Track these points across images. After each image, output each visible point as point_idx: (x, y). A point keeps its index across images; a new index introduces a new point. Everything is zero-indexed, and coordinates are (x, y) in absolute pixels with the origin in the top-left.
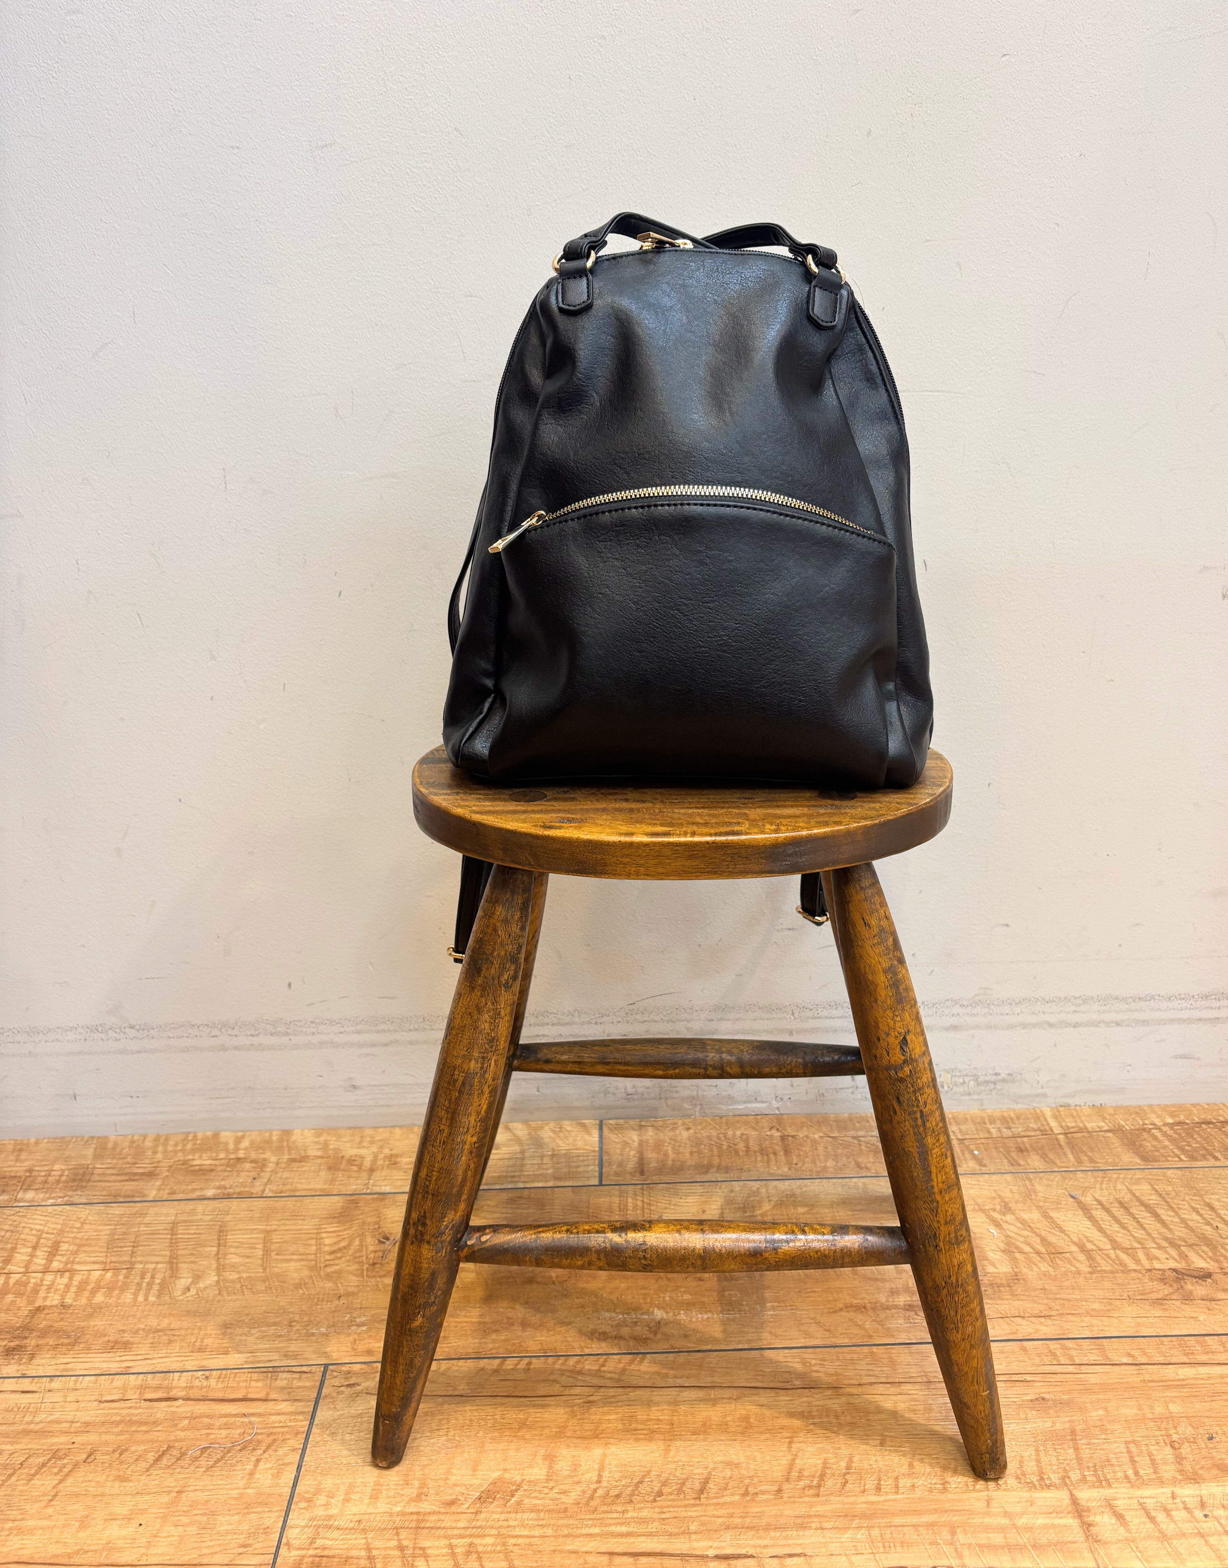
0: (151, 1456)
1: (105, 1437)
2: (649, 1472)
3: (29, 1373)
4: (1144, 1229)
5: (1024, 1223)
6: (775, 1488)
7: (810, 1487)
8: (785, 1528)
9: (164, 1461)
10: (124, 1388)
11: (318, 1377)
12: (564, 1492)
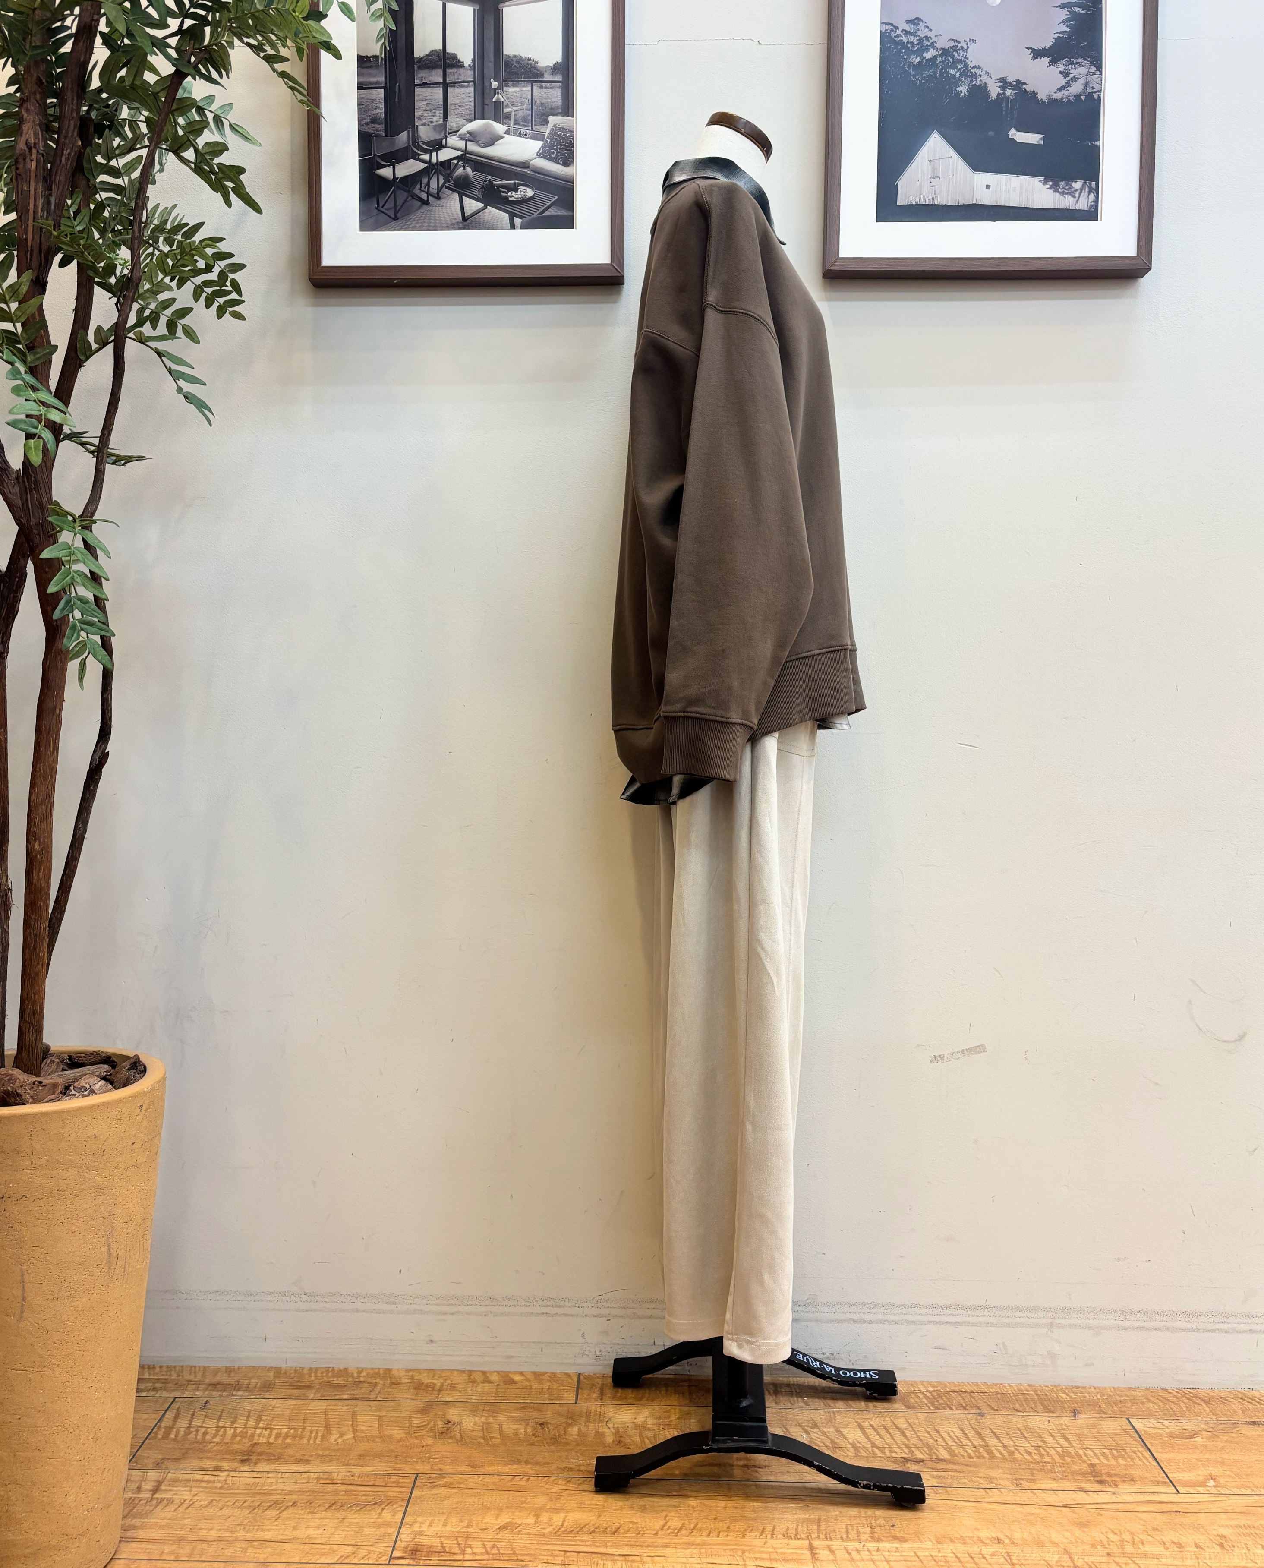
0: (327, 1505)
1: (300, 1497)
2: (589, 1524)
3: (255, 1470)
4: (894, 1439)
5: (824, 1433)
6: (655, 1532)
7: (673, 1533)
8: (656, 1547)
9: (334, 1507)
10: (308, 1478)
11: (413, 1478)
12: (544, 1528)
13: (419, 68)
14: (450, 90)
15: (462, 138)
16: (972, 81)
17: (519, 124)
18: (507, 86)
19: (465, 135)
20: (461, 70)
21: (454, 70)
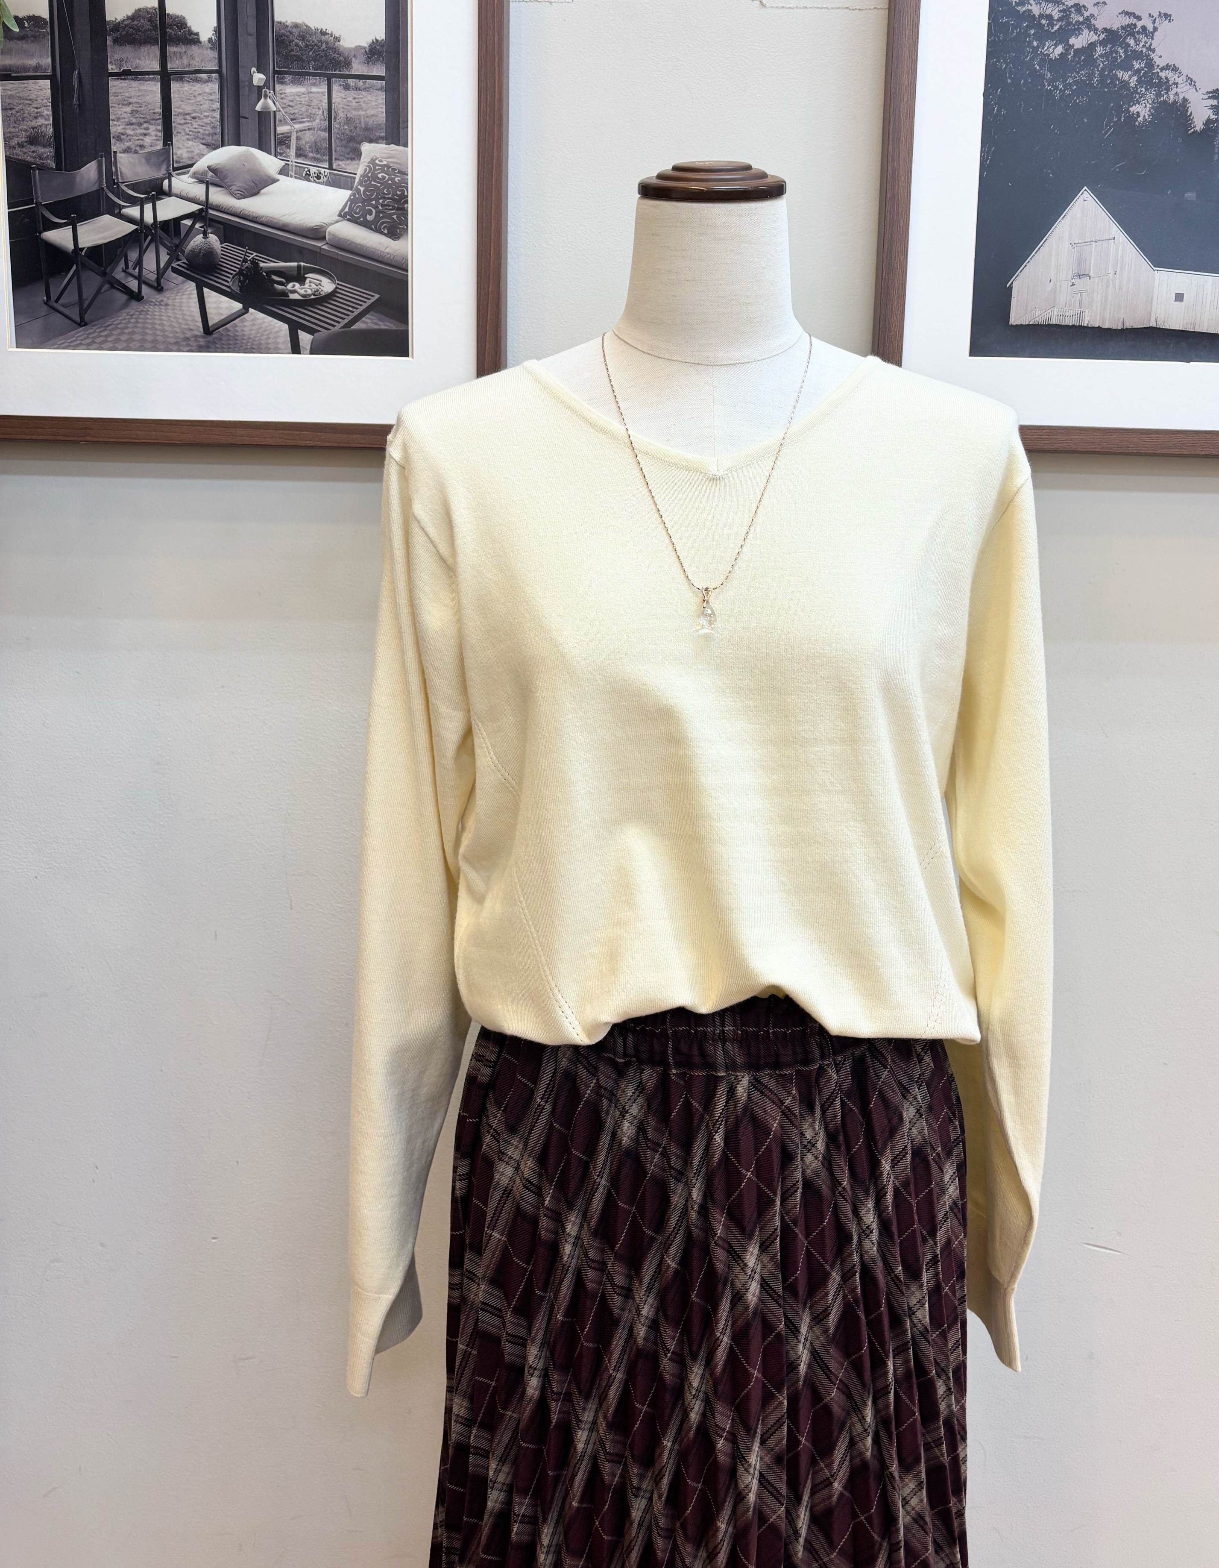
13: (116, 41)
14: (175, 86)
15: (200, 179)
16: (1159, 95)
17: (305, 157)
18: (282, 83)
19: (204, 173)
20: (194, 50)
21: (181, 49)
